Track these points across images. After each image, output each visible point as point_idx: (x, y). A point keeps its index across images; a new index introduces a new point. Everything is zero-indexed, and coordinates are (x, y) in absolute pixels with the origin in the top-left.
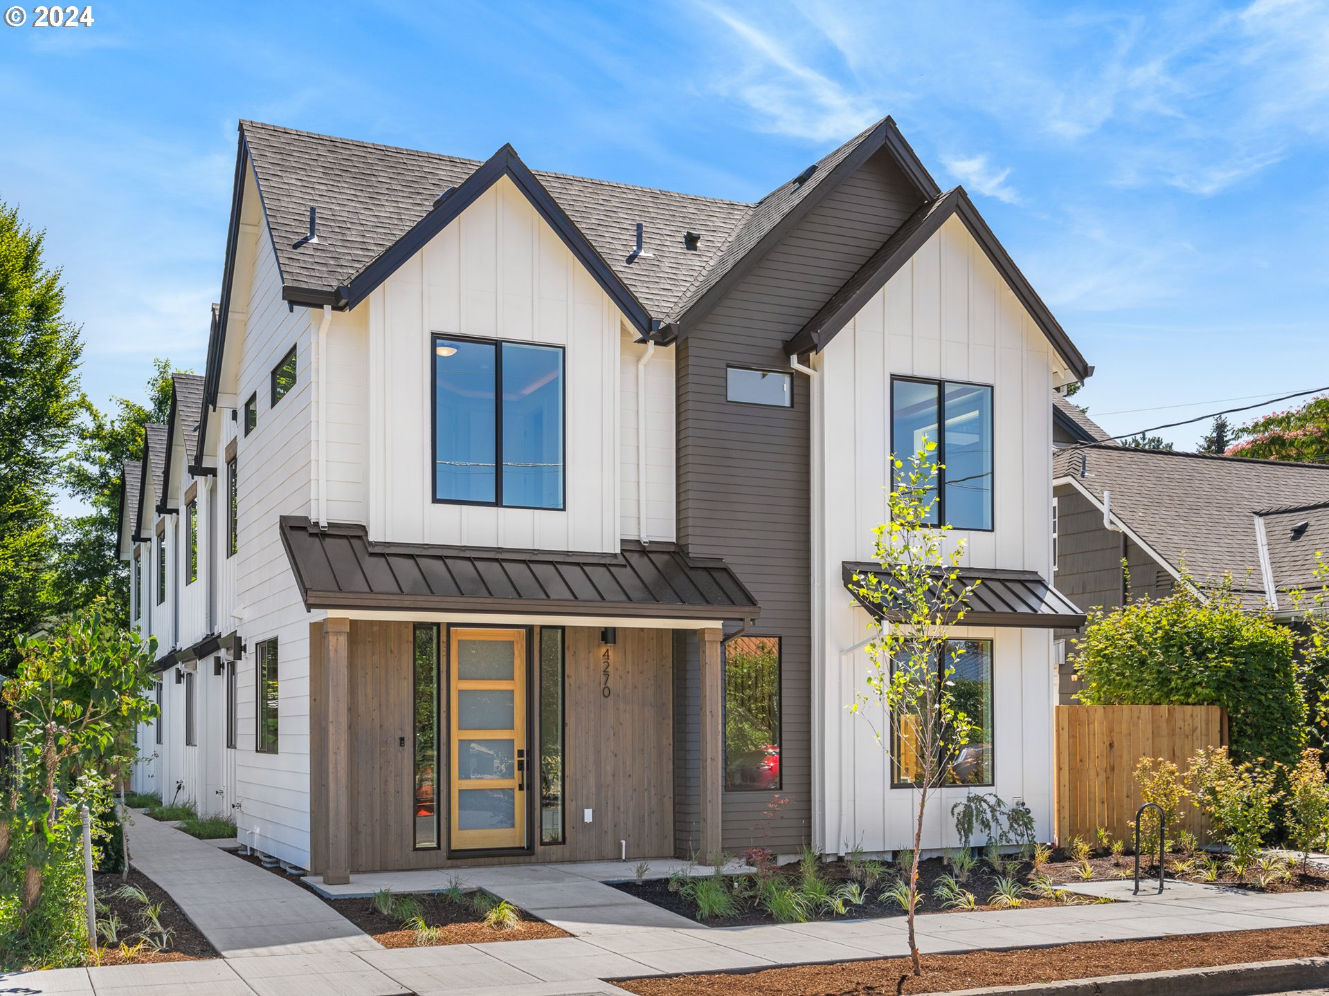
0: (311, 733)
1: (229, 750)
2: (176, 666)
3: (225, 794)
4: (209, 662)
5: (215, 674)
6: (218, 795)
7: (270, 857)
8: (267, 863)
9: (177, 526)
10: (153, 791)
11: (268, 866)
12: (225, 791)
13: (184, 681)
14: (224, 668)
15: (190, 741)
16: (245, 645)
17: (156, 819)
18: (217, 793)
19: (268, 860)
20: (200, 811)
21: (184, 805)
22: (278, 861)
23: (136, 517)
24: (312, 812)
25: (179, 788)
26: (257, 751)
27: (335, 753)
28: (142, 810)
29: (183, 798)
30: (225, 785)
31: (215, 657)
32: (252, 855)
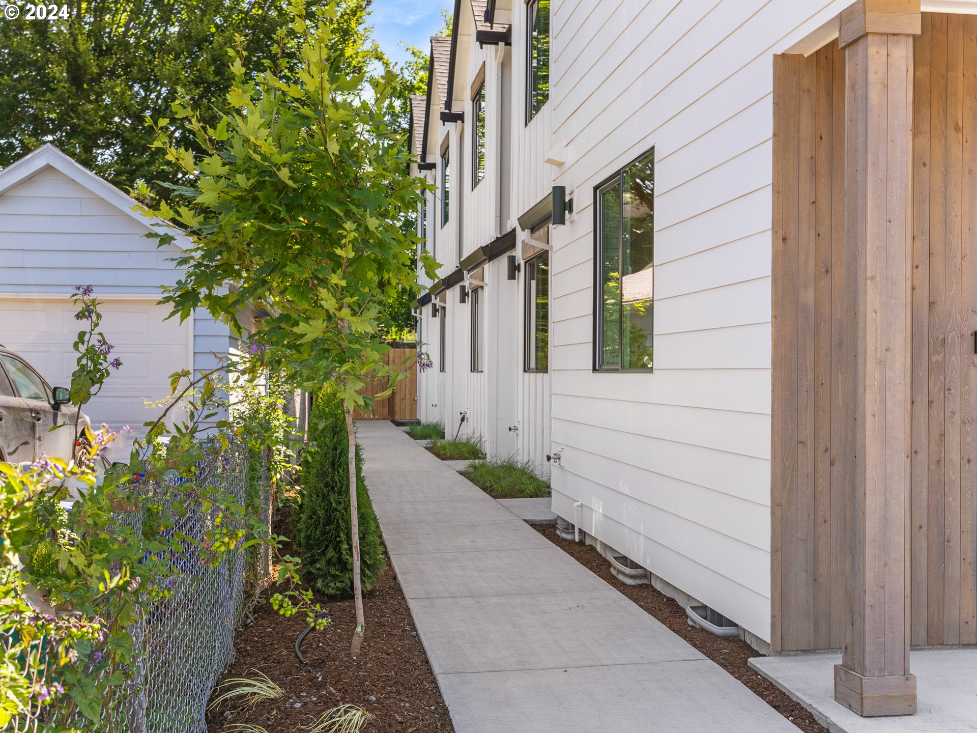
0: (775, 317)
1: (527, 375)
2: (461, 284)
3: (520, 432)
4: (503, 262)
5: (509, 279)
6: (512, 432)
7: (634, 565)
8: (624, 574)
9: (461, 137)
10: (436, 421)
11: (629, 582)
12: (520, 427)
13: (469, 300)
14: (519, 271)
15: (475, 367)
16: (571, 201)
17: (438, 455)
18: (510, 429)
19: (628, 571)
20: (488, 449)
21: (468, 440)
22: (647, 575)
23: (421, 146)
24: (775, 504)
25: (463, 419)
26: (594, 369)
27: (881, 363)
28: (424, 442)
29: (466, 432)
30: (520, 419)
31: (509, 257)
32: (582, 543)
